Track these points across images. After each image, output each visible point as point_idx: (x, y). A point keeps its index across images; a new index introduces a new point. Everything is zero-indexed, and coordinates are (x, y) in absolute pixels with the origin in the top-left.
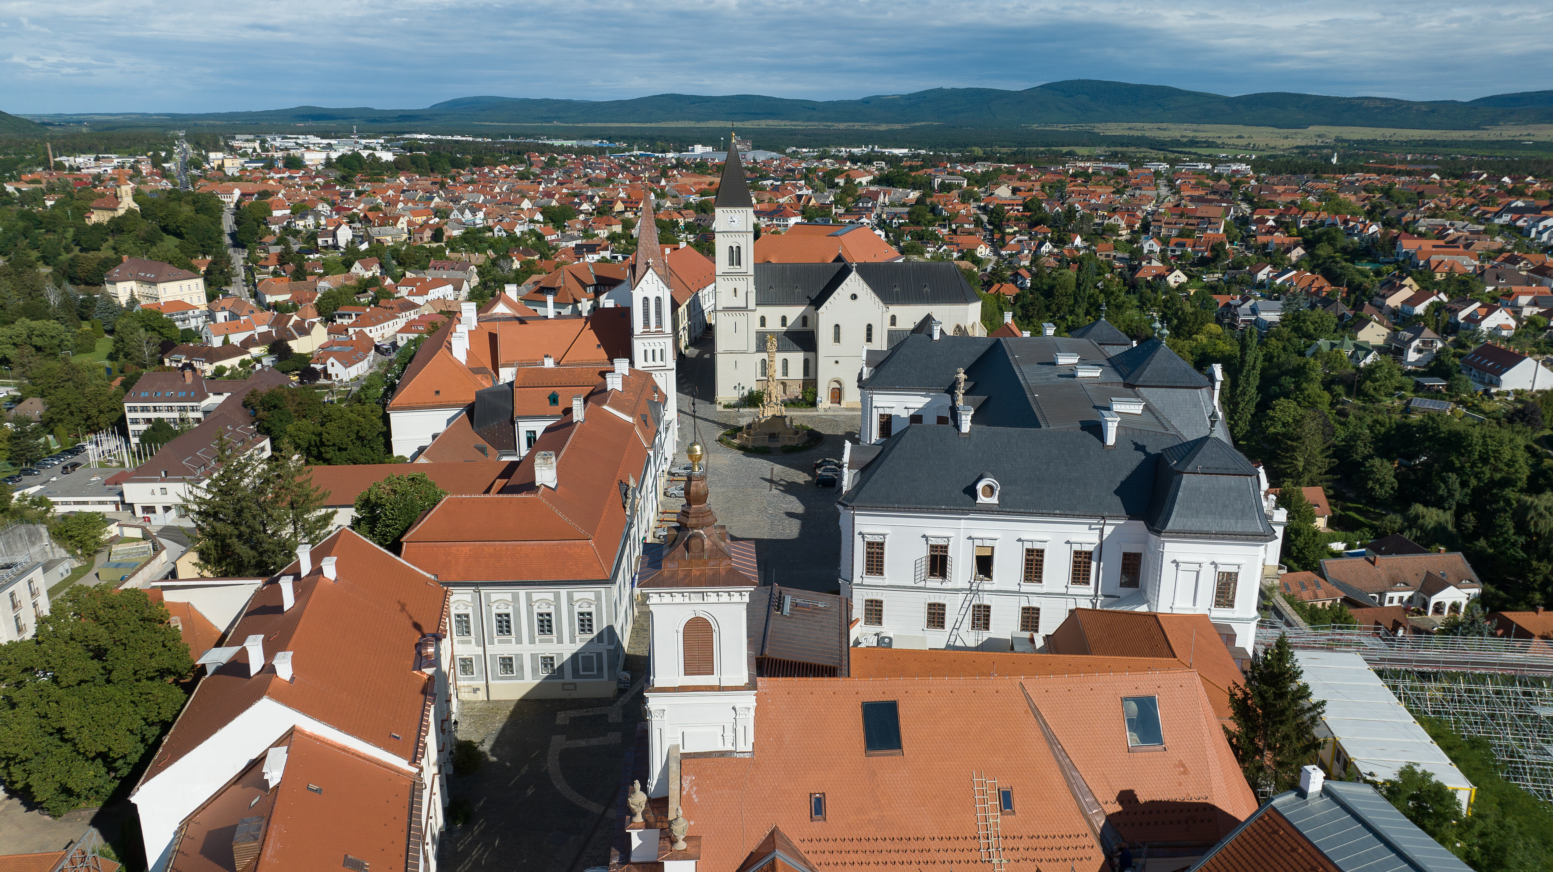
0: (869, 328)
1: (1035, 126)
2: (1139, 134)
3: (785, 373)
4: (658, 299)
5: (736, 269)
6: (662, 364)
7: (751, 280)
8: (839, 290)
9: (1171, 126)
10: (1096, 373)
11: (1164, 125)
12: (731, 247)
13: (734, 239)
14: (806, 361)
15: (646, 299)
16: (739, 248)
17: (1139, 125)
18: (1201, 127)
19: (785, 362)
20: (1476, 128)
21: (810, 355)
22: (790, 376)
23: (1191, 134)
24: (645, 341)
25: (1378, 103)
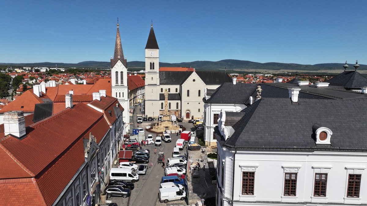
0: (199, 91)
1: (220, 69)
2: (244, 71)
3: (170, 108)
4: (122, 72)
5: (152, 70)
6: (123, 98)
7: (158, 75)
8: (189, 78)
9: (250, 69)
10: (326, 85)
11: (249, 69)
12: (151, 63)
13: (152, 60)
14: (177, 104)
15: (117, 72)
16: (153, 63)
17: (243, 69)
18: (257, 70)
19: (170, 104)
20: (316, 70)
21: (179, 102)
22: (172, 109)
23: (255, 71)
24: (116, 89)
25: (295, 65)
